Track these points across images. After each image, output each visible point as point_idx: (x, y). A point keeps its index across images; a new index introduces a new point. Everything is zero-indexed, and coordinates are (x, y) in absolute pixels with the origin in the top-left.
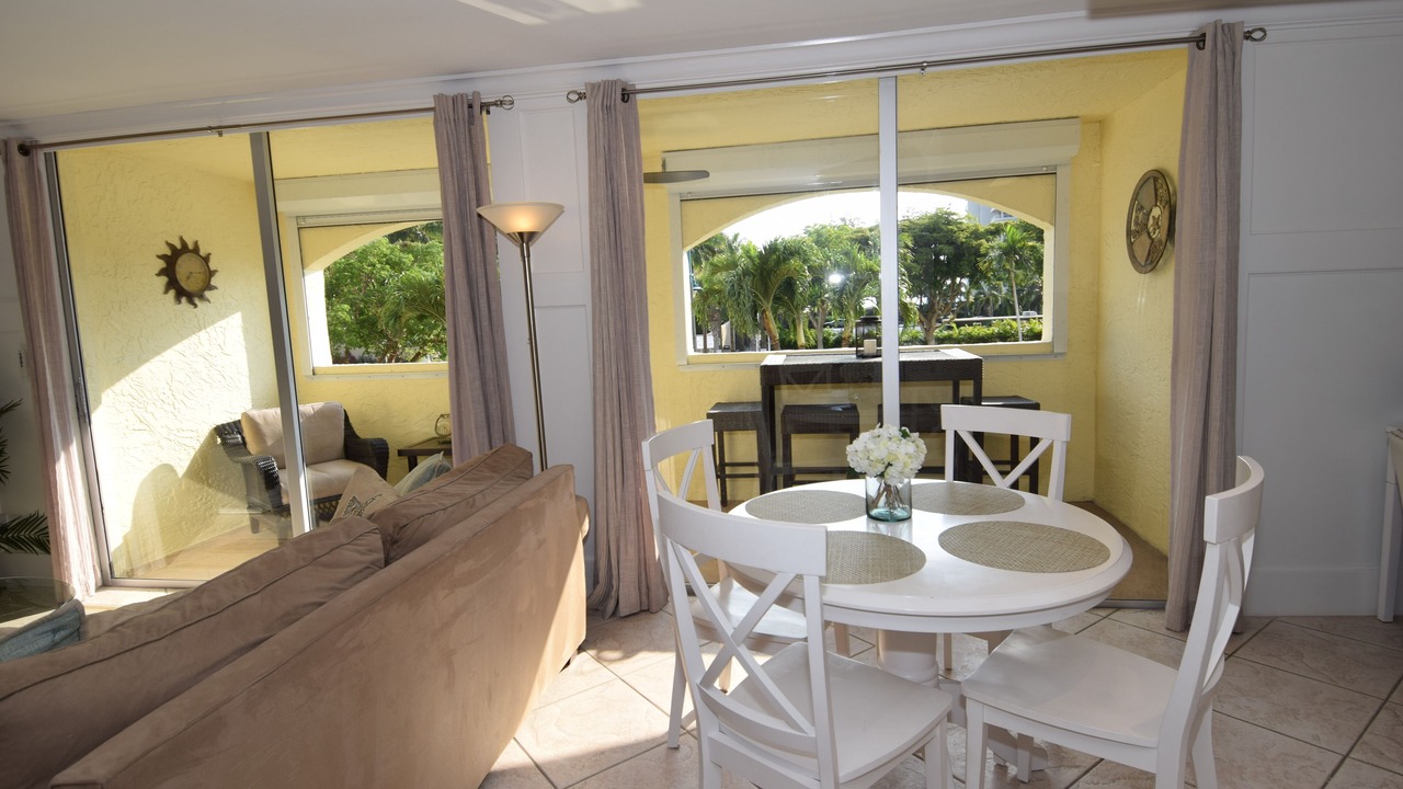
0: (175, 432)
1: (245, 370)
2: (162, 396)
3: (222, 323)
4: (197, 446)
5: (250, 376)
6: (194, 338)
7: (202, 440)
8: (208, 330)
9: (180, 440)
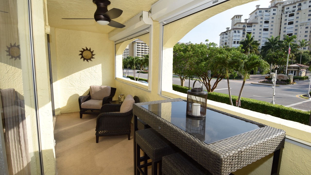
0: (80, 88)
1: (101, 76)
2: (77, 80)
3: (96, 66)
4: (86, 91)
5: (102, 78)
6: (88, 69)
7: (87, 90)
8: (92, 67)
9: (81, 89)
